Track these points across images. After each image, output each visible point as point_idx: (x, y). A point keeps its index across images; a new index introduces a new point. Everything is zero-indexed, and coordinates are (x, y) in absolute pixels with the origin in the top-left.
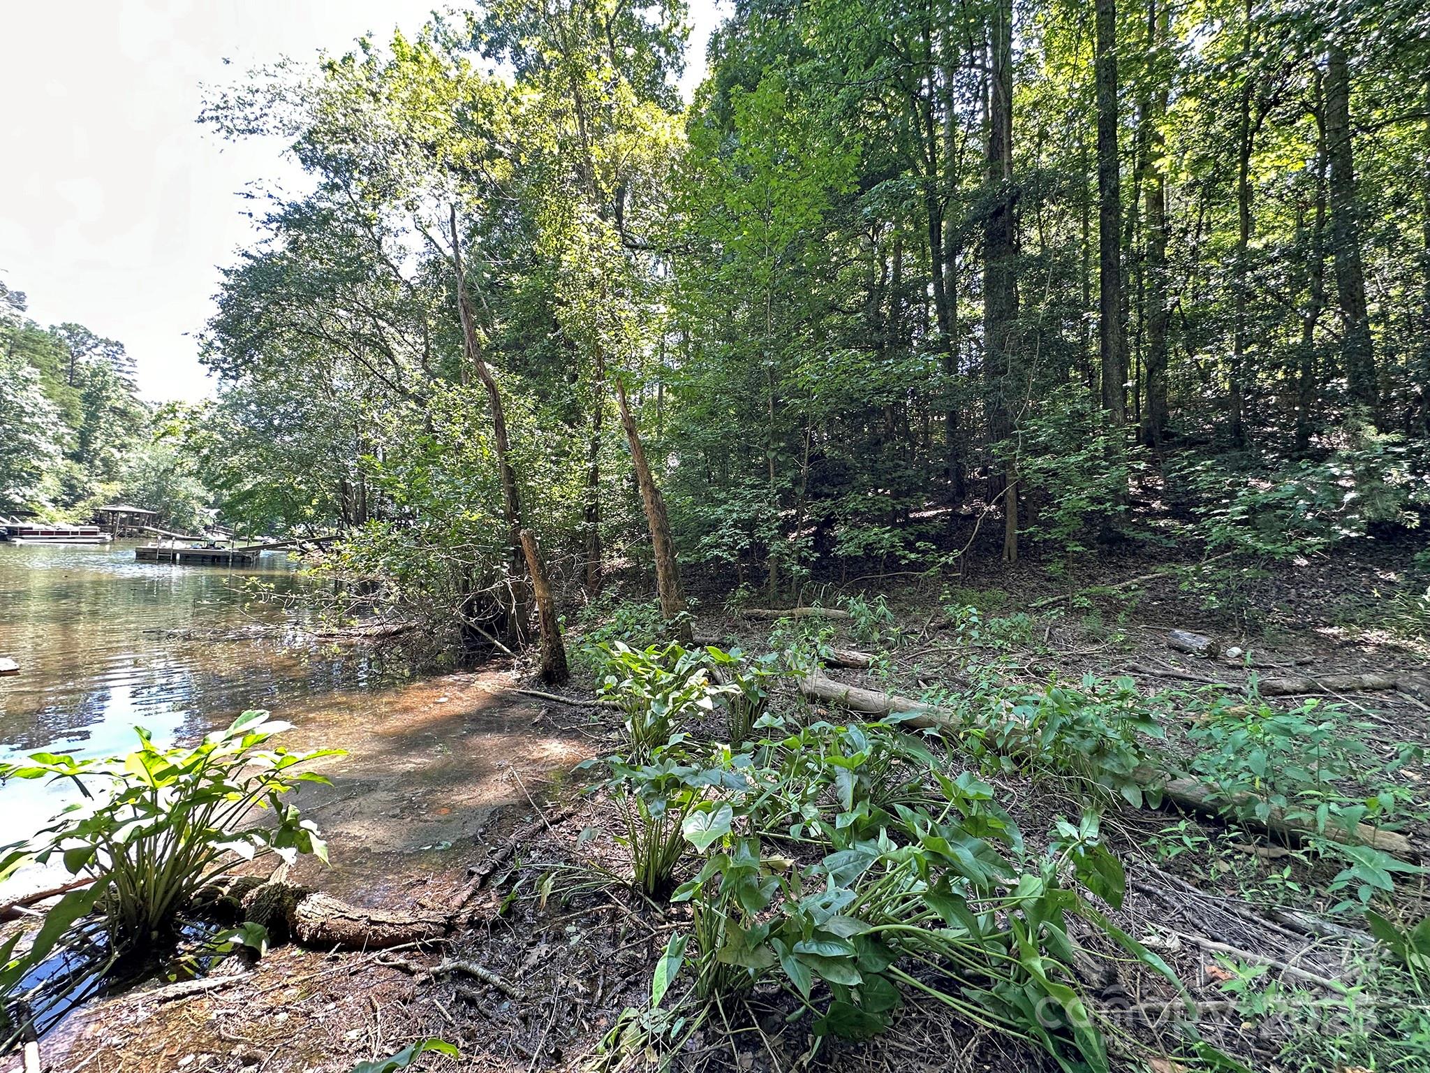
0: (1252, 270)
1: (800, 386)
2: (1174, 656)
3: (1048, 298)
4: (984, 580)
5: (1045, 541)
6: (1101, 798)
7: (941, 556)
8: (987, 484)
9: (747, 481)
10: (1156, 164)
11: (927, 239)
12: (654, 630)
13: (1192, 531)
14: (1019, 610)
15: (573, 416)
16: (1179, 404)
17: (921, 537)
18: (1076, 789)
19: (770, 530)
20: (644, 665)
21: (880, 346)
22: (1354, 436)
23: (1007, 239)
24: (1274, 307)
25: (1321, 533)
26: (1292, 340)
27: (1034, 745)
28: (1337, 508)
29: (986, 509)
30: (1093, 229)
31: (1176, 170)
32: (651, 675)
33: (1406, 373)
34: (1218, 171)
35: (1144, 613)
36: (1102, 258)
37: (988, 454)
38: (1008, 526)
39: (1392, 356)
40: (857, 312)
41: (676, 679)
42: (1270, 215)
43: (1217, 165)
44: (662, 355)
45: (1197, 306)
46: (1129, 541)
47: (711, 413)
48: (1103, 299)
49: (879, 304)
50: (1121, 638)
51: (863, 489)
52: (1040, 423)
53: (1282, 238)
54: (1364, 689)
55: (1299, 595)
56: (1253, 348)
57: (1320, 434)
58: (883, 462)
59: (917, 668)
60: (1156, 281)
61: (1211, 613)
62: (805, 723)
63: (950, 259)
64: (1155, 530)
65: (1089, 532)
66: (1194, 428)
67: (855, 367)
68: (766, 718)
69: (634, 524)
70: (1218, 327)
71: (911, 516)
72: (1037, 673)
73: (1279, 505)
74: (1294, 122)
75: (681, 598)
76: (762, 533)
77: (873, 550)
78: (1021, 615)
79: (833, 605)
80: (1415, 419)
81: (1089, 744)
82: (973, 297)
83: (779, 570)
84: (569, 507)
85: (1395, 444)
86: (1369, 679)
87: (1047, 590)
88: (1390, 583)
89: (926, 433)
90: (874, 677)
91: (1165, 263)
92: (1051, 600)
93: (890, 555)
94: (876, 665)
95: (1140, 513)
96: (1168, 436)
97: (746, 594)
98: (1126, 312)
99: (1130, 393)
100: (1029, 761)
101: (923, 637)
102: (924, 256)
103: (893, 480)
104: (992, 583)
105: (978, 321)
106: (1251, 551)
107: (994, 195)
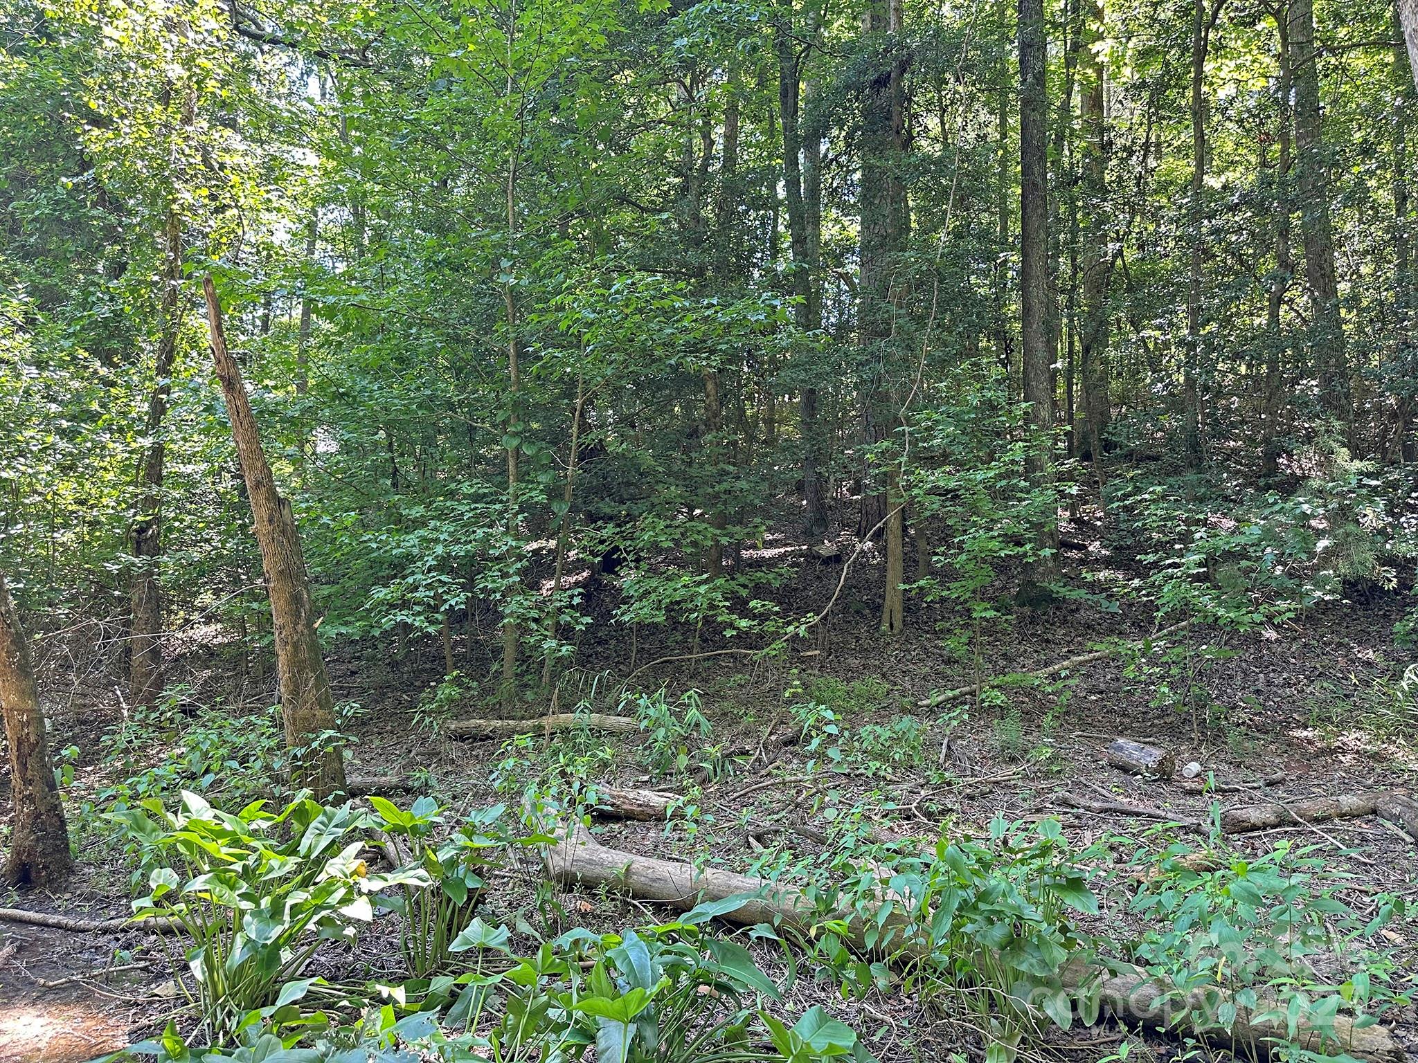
0: (1210, 219)
1: (563, 326)
2: (1117, 777)
3: (951, 223)
4: (854, 663)
5: (943, 600)
6: (1016, 1018)
7: (789, 623)
8: (861, 507)
9: (465, 488)
10: (1095, 48)
11: (777, 106)
12: (268, 768)
13: (1138, 590)
14: (904, 711)
15: (115, 344)
16: (1123, 400)
17: (759, 591)
18: (982, 1005)
19: (505, 575)
20: (236, 843)
21: (699, 272)
22: (1326, 460)
23: (893, 124)
24: (1236, 273)
25: (1294, 594)
26: (1257, 321)
27: (921, 940)
28: (1309, 560)
29: (858, 547)
30: (1013, 129)
31: (1118, 61)
32: (251, 861)
33: (1380, 379)
34: (1168, 72)
35: (1075, 715)
36: (1023, 172)
37: (861, 460)
38: (890, 574)
39: (1365, 355)
40: (661, 211)
41: (300, 868)
42: (1229, 147)
43: (1167, 64)
44: (312, 245)
45: (1143, 259)
46: (1059, 603)
47: (401, 360)
48: (1025, 235)
49: (699, 203)
50: (1048, 753)
51: (665, 510)
52: (936, 417)
53: (1243, 178)
54: (1342, 816)
55: (1269, 683)
56: (1213, 327)
57: (1290, 455)
58: (702, 465)
59: (747, 814)
60: (1093, 217)
61: (1163, 712)
62: (553, 930)
63: (811, 142)
64: (1093, 587)
65: (1004, 588)
66: (1141, 436)
67: (656, 304)
68: (475, 931)
69: (235, 561)
70: (1169, 294)
71: (745, 554)
72: (929, 815)
73: (1243, 555)
74: (1253, 23)
75: (323, 703)
76: (490, 581)
77: (681, 612)
78: (906, 719)
79: (611, 710)
80: (1390, 440)
81: (999, 932)
82: (845, 209)
83: (520, 646)
84: (94, 524)
85: (1369, 475)
86: (1349, 801)
87: (946, 677)
88: (1368, 664)
89: (770, 422)
90: (676, 835)
91: (1104, 191)
92: (950, 694)
93: (707, 621)
94: (679, 814)
95: (1073, 560)
96: (1108, 446)
97: (455, 692)
98: (1055, 257)
99: (1060, 380)
100: (915, 966)
101: (759, 760)
102: (771, 132)
103: (716, 496)
104: (865, 667)
105: (850, 249)
106: (1211, 620)
107: (876, 53)
